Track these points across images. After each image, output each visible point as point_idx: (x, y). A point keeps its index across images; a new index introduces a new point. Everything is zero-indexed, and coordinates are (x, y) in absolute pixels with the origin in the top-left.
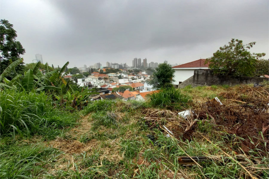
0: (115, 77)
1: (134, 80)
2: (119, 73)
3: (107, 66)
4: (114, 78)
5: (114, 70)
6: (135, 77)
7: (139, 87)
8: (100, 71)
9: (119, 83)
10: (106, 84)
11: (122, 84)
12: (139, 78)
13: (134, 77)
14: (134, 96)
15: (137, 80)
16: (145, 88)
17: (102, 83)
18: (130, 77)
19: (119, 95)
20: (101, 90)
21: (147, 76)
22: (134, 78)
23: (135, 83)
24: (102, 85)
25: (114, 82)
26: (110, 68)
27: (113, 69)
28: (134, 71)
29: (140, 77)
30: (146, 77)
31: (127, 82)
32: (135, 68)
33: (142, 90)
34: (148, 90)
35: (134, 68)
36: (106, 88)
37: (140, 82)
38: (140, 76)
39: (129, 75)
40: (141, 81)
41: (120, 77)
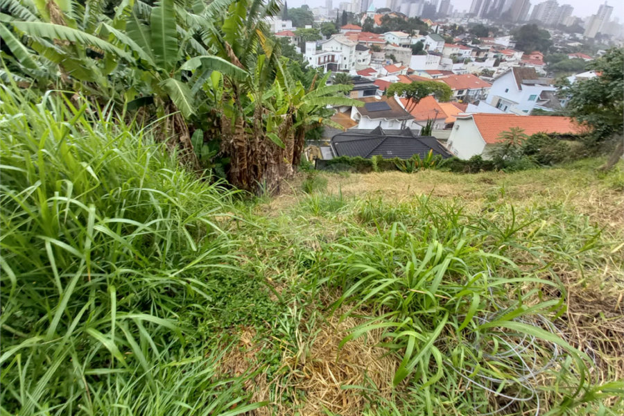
0: (404, 46)
1: (458, 62)
2: (420, 34)
3: (389, 7)
4: (401, 48)
5: (406, 20)
6: (466, 53)
7: (468, 90)
8: (366, 21)
9: (409, 69)
10: (373, 66)
11: (416, 74)
12: (477, 60)
13: (462, 51)
14: (444, 119)
15: (470, 64)
16: (489, 99)
17: (364, 63)
18: (449, 51)
19: (404, 107)
20: (355, 84)
21: (511, 56)
22: (460, 55)
23: (459, 74)
24: (361, 69)
25: (395, 61)
26: (397, 14)
27: (405, 16)
28: (471, 32)
29: (482, 56)
30: (503, 57)
31: (435, 67)
32: (477, 20)
33: (476, 103)
34: (498, 106)
35: (472, 20)
36: (370, 78)
37: (475, 75)
38: (484, 51)
39: (449, 42)
40: (480, 71)
41: (418, 50)
